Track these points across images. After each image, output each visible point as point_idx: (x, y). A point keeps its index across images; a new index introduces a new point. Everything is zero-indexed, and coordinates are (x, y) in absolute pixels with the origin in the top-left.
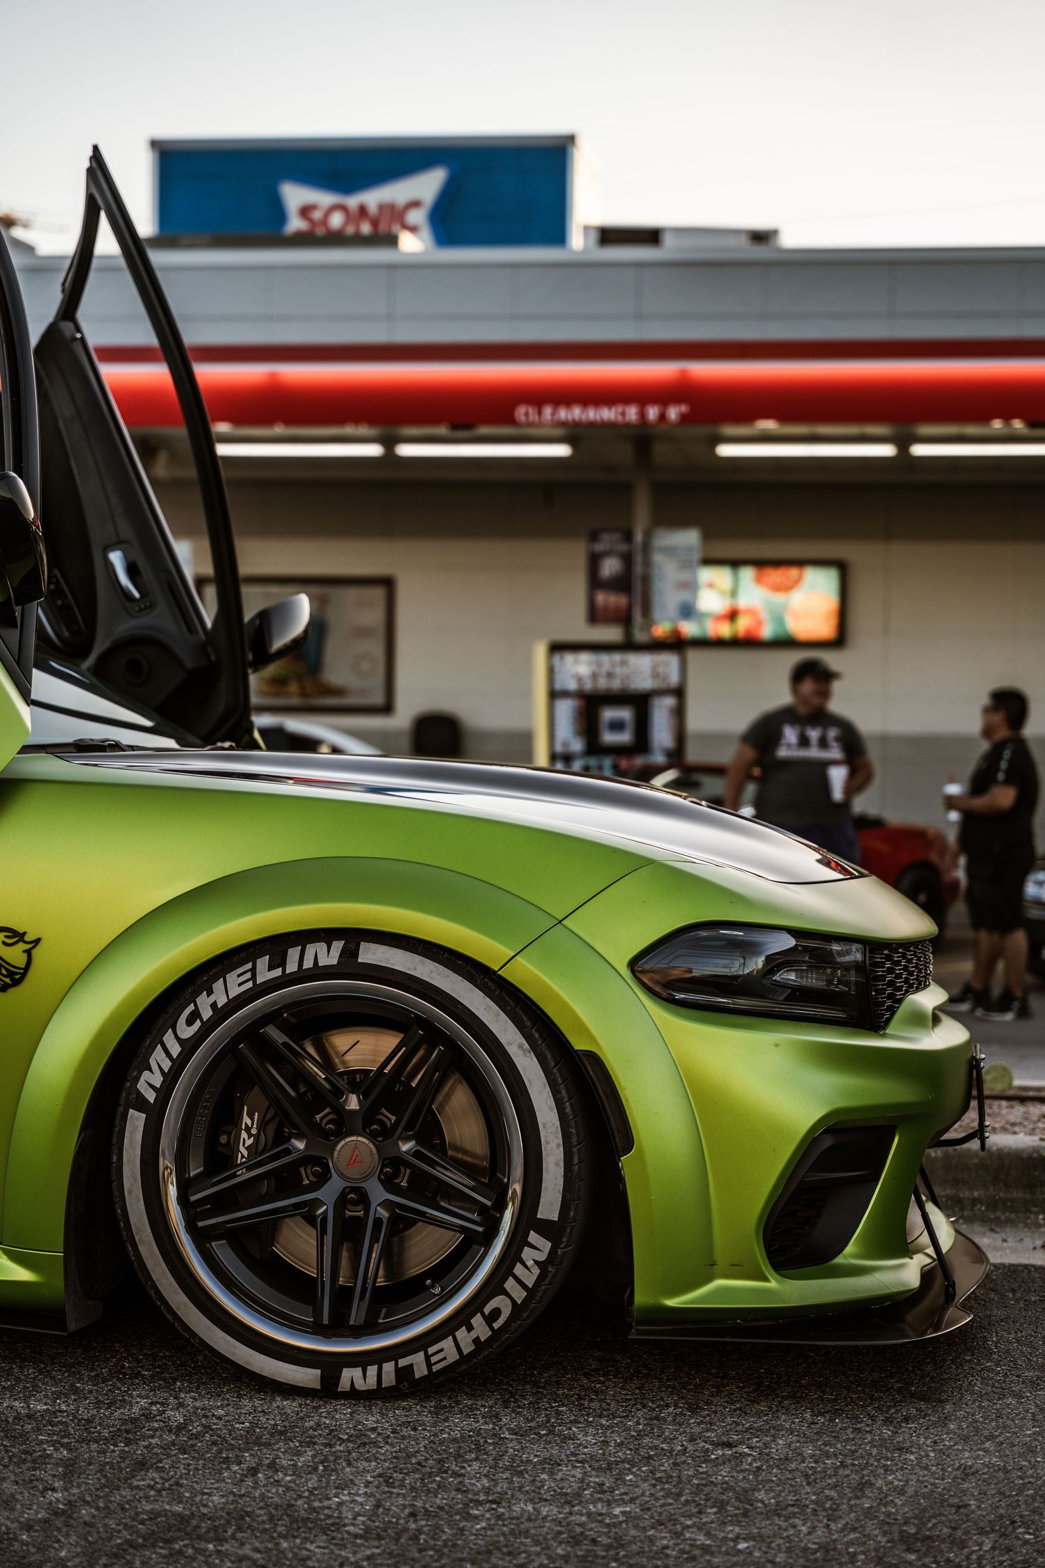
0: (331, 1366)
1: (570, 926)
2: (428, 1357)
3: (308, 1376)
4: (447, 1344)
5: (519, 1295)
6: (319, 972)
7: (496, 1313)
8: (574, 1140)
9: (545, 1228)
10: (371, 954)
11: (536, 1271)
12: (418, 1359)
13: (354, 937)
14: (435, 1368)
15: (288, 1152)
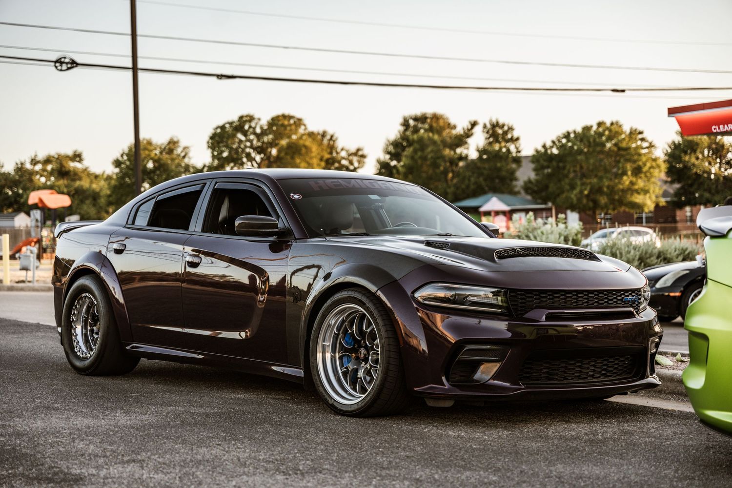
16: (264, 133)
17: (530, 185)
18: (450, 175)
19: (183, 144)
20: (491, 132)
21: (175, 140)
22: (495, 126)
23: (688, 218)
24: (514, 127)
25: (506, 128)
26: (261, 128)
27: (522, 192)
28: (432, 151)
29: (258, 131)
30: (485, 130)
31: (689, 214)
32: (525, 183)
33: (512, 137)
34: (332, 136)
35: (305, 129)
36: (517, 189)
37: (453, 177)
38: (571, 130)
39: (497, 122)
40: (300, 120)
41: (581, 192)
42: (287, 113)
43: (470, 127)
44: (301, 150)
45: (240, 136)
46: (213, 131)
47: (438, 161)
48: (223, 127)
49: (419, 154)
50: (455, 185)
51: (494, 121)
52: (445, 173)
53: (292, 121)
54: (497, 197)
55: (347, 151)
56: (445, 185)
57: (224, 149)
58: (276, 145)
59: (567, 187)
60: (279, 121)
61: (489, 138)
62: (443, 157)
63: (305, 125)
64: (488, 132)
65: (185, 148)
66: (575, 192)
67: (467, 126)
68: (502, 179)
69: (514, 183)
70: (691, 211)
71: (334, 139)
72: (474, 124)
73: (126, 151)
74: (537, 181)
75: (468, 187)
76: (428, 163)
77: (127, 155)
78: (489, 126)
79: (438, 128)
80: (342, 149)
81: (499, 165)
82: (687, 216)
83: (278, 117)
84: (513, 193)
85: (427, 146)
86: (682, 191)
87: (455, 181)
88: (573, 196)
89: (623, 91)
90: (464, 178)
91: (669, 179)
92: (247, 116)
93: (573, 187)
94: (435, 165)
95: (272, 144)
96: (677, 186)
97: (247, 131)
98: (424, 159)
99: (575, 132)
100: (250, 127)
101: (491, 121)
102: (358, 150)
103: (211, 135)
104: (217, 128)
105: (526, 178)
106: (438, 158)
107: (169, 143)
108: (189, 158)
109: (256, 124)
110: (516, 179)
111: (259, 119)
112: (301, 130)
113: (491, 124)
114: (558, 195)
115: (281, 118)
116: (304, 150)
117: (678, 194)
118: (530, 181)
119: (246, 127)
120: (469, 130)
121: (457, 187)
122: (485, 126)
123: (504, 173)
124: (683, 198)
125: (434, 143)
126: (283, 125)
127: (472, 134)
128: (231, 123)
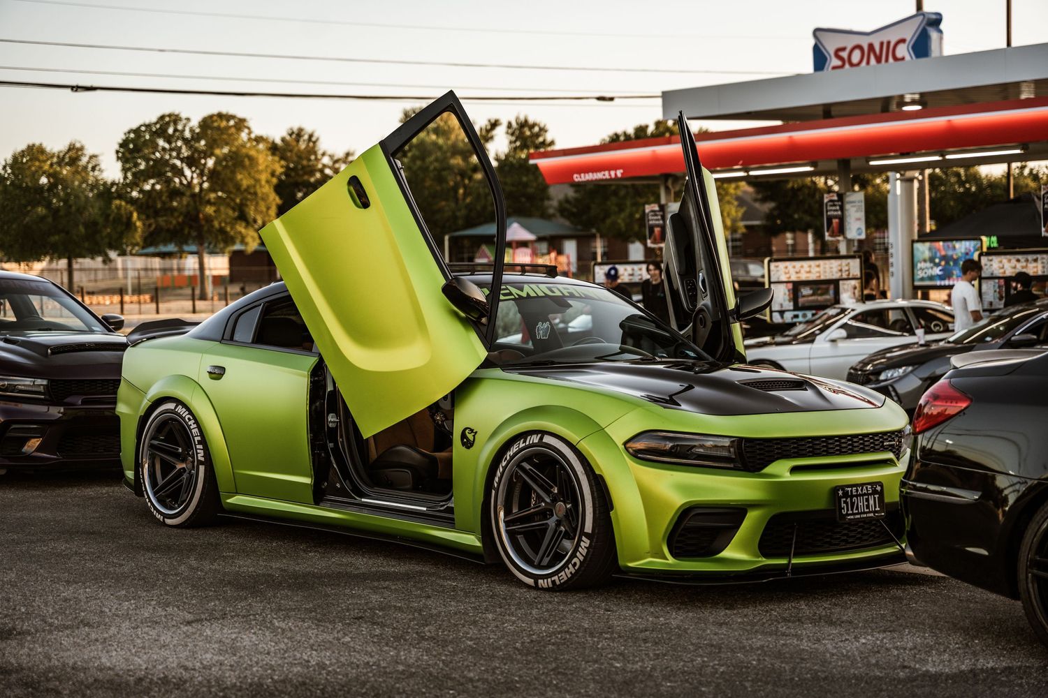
0: (536, 577)
1: (607, 431)
2: (559, 577)
3: (530, 581)
4: (563, 573)
5: (582, 558)
6: (533, 445)
7: (575, 564)
8: (597, 505)
9: (587, 535)
10: (547, 439)
11: (586, 550)
12: (556, 578)
13: (543, 433)
14: (562, 581)
15: (540, 506)
16: (196, 137)
17: (567, 206)
18: (461, 191)
19: (89, 151)
20: (517, 133)
21: (78, 145)
22: (524, 124)
23: (790, 248)
24: (548, 127)
25: (536, 129)
26: (192, 130)
27: (558, 215)
28: (436, 160)
29: (187, 134)
30: (510, 131)
31: (790, 242)
32: (560, 203)
33: (544, 140)
34: (311, 136)
35: (250, 133)
36: (551, 211)
37: (465, 195)
38: (620, 131)
39: (526, 121)
40: (242, 121)
41: (631, 215)
42: (224, 111)
43: (489, 127)
44: (242, 161)
45: (161, 143)
46: (124, 137)
47: (445, 173)
48: (137, 131)
49: (419, 163)
50: (467, 206)
51: (522, 118)
52: (455, 189)
53: (232, 123)
54: (519, 223)
55: (331, 157)
56: (453, 205)
57: (139, 161)
58: (212, 154)
59: (615, 208)
60: (213, 122)
61: (515, 142)
62: (450, 168)
63: (249, 128)
64: (512, 134)
65: (91, 157)
66: (622, 215)
67: (486, 126)
68: (531, 198)
69: (546, 203)
70: (794, 239)
71: (314, 139)
72: (494, 125)
73: (10, 161)
74: (576, 200)
75: (484, 208)
76: (431, 175)
77: (11, 168)
78: (514, 125)
79: (446, 128)
80: (324, 154)
81: (525, 179)
82: (788, 245)
83: (211, 117)
84: (545, 216)
85: (430, 154)
86: (776, 213)
87: (468, 200)
88: (619, 221)
89: (611, 99)
90: (478, 196)
91: (760, 196)
92: (170, 116)
93: (621, 209)
94: (440, 179)
95: (207, 154)
96: (771, 205)
97: (172, 136)
98: (425, 169)
99: (625, 134)
100: (176, 130)
101: (517, 119)
102: (348, 155)
103: (121, 141)
104: (129, 132)
105: (561, 197)
106: (444, 169)
107: (70, 150)
108: (100, 170)
109: (185, 126)
110: (549, 198)
111: (188, 119)
112: (244, 135)
113: (517, 124)
114: (603, 220)
115: (215, 118)
116: (247, 162)
117: (770, 217)
118: (567, 201)
119: (171, 131)
120: (488, 131)
121: (469, 208)
122: (510, 126)
123: (530, 190)
124: (779, 222)
125: (440, 148)
126: (218, 128)
127: (492, 138)
128: (148, 126)
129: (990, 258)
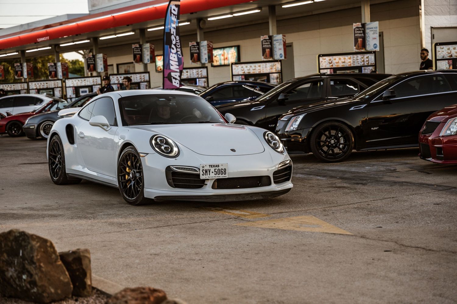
129: (113, 76)
